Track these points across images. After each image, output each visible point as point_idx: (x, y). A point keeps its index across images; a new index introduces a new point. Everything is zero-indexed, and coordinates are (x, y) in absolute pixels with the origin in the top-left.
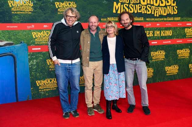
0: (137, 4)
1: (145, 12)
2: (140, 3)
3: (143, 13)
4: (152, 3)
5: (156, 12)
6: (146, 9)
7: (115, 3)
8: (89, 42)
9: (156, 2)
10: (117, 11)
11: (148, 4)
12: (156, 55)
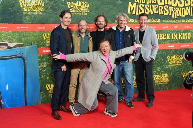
0: (153, 4)
1: (162, 13)
2: (157, 3)
3: (160, 14)
4: (169, 3)
5: (173, 13)
6: (163, 10)
7: (130, 3)
8: (79, 44)
9: (174, 3)
10: (132, 12)
11: (165, 4)
12: (173, 60)
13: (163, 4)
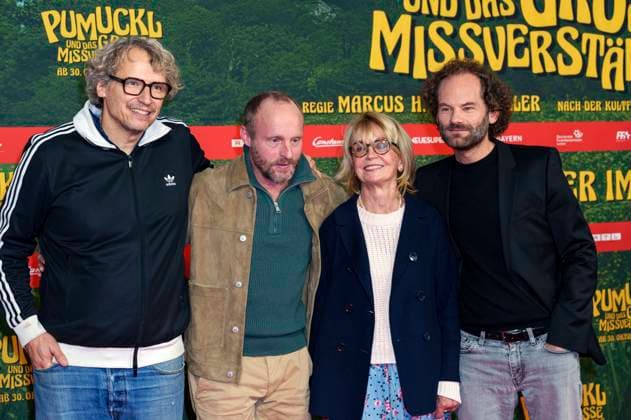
0: (503, 21)
1: (550, 68)
2: (518, 17)
3: (537, 69)
4: (583, 17)
5: (607, 67)
6: (554, 49)
7: (379, 18)
8: (243, 238)
9: (609, 14)
10: (390, 59)
11: (561, 23)
12: (619, 307)
13: (548, 18)
